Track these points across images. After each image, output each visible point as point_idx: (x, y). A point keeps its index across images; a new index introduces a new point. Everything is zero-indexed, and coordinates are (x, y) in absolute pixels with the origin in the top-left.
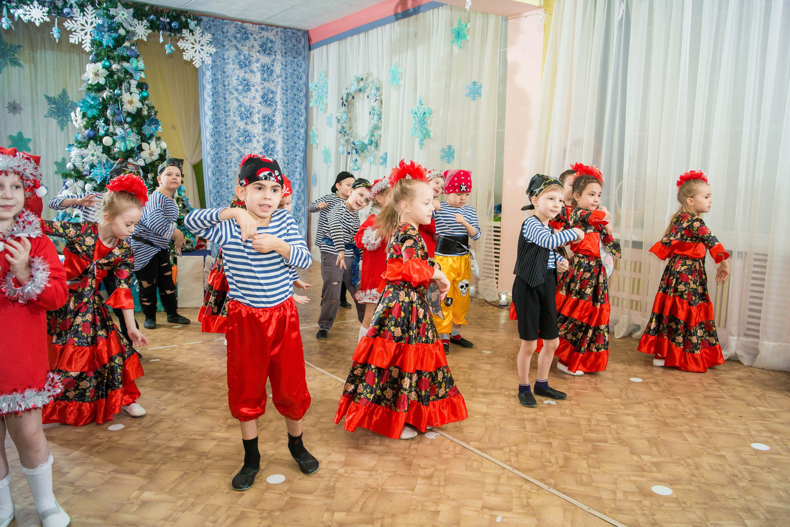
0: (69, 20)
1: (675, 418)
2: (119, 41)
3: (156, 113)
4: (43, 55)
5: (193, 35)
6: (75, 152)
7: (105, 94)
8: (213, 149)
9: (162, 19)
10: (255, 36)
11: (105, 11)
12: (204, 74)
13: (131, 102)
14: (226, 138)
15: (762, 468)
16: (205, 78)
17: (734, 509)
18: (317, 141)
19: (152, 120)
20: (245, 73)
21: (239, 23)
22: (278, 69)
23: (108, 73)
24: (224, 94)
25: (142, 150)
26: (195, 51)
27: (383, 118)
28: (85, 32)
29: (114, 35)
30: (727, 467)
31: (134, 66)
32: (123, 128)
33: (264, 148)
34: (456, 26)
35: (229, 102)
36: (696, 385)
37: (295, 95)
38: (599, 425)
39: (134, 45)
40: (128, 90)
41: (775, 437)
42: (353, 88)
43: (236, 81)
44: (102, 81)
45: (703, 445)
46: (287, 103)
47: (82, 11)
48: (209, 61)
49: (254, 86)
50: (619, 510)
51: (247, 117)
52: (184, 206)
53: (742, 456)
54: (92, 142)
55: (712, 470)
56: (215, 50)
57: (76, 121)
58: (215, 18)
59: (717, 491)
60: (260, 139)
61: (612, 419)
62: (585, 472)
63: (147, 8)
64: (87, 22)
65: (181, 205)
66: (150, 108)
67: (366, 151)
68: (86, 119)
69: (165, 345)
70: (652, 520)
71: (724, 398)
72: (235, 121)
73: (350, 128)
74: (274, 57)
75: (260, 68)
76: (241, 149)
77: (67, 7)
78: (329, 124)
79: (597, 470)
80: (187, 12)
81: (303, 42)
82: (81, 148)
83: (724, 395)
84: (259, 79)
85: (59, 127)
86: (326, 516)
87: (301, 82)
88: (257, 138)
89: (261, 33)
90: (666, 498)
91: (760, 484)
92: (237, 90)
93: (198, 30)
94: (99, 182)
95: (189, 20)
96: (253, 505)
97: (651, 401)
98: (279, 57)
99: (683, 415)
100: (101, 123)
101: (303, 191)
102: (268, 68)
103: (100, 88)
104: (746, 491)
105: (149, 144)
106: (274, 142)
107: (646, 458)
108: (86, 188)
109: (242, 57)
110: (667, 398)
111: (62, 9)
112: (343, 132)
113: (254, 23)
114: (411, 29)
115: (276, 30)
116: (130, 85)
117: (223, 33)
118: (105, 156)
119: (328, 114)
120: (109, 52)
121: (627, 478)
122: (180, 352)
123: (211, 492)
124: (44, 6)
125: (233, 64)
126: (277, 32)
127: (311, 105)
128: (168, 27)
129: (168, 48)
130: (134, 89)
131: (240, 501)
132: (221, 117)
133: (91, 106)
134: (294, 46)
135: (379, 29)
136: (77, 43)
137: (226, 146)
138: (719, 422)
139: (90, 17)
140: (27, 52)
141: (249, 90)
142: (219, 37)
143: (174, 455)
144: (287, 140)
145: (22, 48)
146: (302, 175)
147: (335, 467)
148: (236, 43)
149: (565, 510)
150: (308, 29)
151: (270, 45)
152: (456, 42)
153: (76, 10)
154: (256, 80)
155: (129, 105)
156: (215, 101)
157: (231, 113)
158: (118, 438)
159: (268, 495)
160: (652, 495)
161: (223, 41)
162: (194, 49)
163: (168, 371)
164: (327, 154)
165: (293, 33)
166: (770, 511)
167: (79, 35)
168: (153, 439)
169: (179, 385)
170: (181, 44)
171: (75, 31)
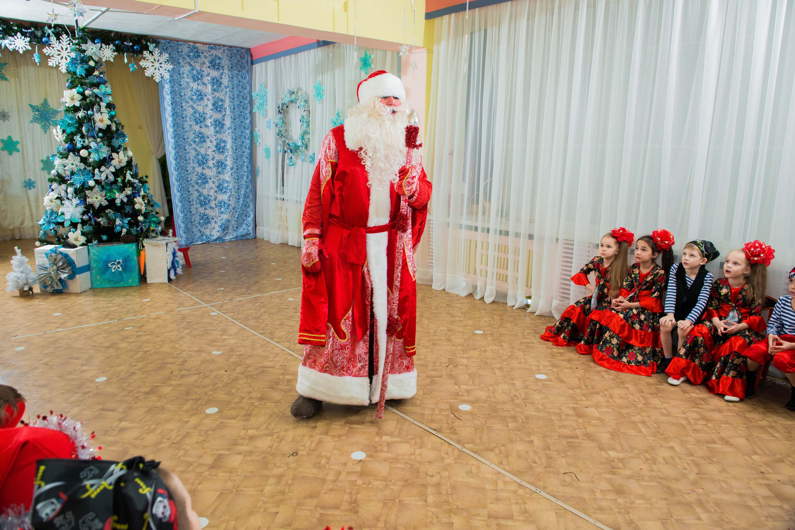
0: (47, 47)
1: (494, 359)
2: (90, 71)
3: (123, 127)
4: (26, 71)
5: (153, 55)
6: (58, 161)
7: (81, 114)
8: (174, 149)
9: (125, 43)
10: (205, 54)
11: (78, 47)
12: (163, 87)
13: (102, 121)
14: (184, 139)
15: (535, 391)
16: (164, 90)
17: (505, 417)
18: (260, 141)
19: (120, 134)
20: (198, 85)
21: (191, 44)
22: (225, 81)
23: (82, 97)
24: (181, 103)
25: (113, 159)
26: (155, 69)
27: (310, 124)
28: (61, 56)
29: (86, 66)
30: (514, 390)
31: (103, 91)
32: (96, 142)
33: (216, 146)
34: (363, 56)
35: (185, 110)
36: (519, 334)
37: (241, 102)
38: (440, 365)
39: (101, 73)
40: (99, 111)
41: (555, 370)
42: (287, 100)
43: (190, 92)
44: (77, 104)
45: (504, 377)
46: (234, 109)
47: (58, 39)
48: (167, 76)
49: (206, 96)
50: (432, 421)
51: (201, 122)
52: (149, 202)
53: (527, 383)
54: (71, 154)
55: (503, 393)
56: (172, 67)
57: (58, 136)
58: (171, 40)
59: (498, 407)
60: (213, 140)
61: (451, 361)
62: (420, 397)
63: (113, 35)
64: (62, 49)
65: (146, 201)
66: (118, 124)
67: (298, 151)
68: (65, 135)
69: (136, 316)
70: (451, 426)
71: (533, 343)
72: (191, 126)
73: (286, 131)
74: (222, 71)
75: (211, 81)
76: (197, 148)
77: (45, 36)
78: (269, 127)
79: (428, 396)
80: (146, 36)
81: (246, 58)
82: (62, 158)
83: (534, 341)
84: (210, 90)
85: (42, 131)
86: (243, 433)
87: (246, 92)
88: (210, 138)
89: (210, 52)
90: (466, 412)
91: (529, 401)
92: (192, 99)
93: (157, 52)
94: (78, 187)
95: (149, 44)
96: (195, 427)
97: (483, 347)
98: (226, 71)
99: (500, 357)
100: (78, 138)
101: (250, 181)
102: (217, 81)
103: (76, 109)
104: (518, 406)
105: (118, 153)
106: (224, 142)
107: (463, 387)
108: (68, 191)
109: (195, 72)
110: (495, 345)
111: (41, 38)
112: (280, 134)
113: (204, 44)
114: (330, 55)
115: (223, 49)
116: (100, 106)
117: (178, 52)
118: (82, 166)
119: (268, 118)
120: (82, 79)
121: (445, 401)
122: (148, 321)
123: (167, 421)
124: (26, 36)
125: (188, 78)
126: (224, 50)
127: (254, 111)
128: (131, 50)
129: (132, 67)
130: (103, 109)
131: (186, 425)
132: (179, 122)
133: (69, 125)
134: (239, 61)
135: (306, 52)
136: (55, 66)
137: (185, 146)
138: (522, 361)
139: (65, 44)
140: (12, 69)
141: (202, 99)
142: (175, 56)
143: (142, 397)
144: (236, 140)
145: (7, 65)
146: (249, 168)
147: (253, 401)
148: (189, 61)
149: (398, 422)
150: (250, 47)
151: (218, 61)
152: (363, 69)
153: (53, 39)
154: (207, 91)
155: (100, 123)
156: (174, 109)
157: (188, 119)
158: (103, 387)
159: (206, 421)
160: (458, 410)
161: (178, 59)
162: (154, 67)
163: (138, 336)
164: (267, 151)
165: (238, 51)
166: (527, 418)
167: (56, 59)
168: (128, 386)
169: (147, 347)
170: (143, 63)
171: (53, 56)
